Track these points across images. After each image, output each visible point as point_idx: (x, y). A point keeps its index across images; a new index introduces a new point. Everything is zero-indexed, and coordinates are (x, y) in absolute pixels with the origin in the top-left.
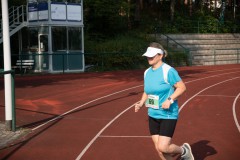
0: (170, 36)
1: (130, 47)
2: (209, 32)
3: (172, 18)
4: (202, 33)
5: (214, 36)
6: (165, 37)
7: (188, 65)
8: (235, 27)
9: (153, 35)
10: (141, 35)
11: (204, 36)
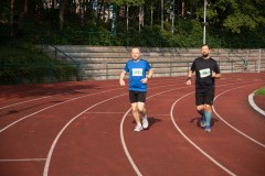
0: (59, 48)
1: (11, 59)
2: (102, 44)
3: (61, 27)
4: (94, 45)
5: (106, 48)
6: (53, 49)
7: (78, 80)
8: (128, 40)
9: (39, 46)
10: (26, 46)
11: (96, 48)
